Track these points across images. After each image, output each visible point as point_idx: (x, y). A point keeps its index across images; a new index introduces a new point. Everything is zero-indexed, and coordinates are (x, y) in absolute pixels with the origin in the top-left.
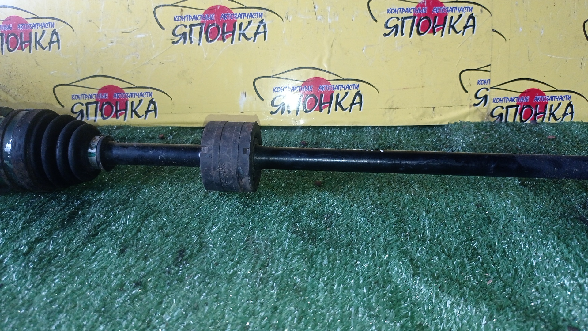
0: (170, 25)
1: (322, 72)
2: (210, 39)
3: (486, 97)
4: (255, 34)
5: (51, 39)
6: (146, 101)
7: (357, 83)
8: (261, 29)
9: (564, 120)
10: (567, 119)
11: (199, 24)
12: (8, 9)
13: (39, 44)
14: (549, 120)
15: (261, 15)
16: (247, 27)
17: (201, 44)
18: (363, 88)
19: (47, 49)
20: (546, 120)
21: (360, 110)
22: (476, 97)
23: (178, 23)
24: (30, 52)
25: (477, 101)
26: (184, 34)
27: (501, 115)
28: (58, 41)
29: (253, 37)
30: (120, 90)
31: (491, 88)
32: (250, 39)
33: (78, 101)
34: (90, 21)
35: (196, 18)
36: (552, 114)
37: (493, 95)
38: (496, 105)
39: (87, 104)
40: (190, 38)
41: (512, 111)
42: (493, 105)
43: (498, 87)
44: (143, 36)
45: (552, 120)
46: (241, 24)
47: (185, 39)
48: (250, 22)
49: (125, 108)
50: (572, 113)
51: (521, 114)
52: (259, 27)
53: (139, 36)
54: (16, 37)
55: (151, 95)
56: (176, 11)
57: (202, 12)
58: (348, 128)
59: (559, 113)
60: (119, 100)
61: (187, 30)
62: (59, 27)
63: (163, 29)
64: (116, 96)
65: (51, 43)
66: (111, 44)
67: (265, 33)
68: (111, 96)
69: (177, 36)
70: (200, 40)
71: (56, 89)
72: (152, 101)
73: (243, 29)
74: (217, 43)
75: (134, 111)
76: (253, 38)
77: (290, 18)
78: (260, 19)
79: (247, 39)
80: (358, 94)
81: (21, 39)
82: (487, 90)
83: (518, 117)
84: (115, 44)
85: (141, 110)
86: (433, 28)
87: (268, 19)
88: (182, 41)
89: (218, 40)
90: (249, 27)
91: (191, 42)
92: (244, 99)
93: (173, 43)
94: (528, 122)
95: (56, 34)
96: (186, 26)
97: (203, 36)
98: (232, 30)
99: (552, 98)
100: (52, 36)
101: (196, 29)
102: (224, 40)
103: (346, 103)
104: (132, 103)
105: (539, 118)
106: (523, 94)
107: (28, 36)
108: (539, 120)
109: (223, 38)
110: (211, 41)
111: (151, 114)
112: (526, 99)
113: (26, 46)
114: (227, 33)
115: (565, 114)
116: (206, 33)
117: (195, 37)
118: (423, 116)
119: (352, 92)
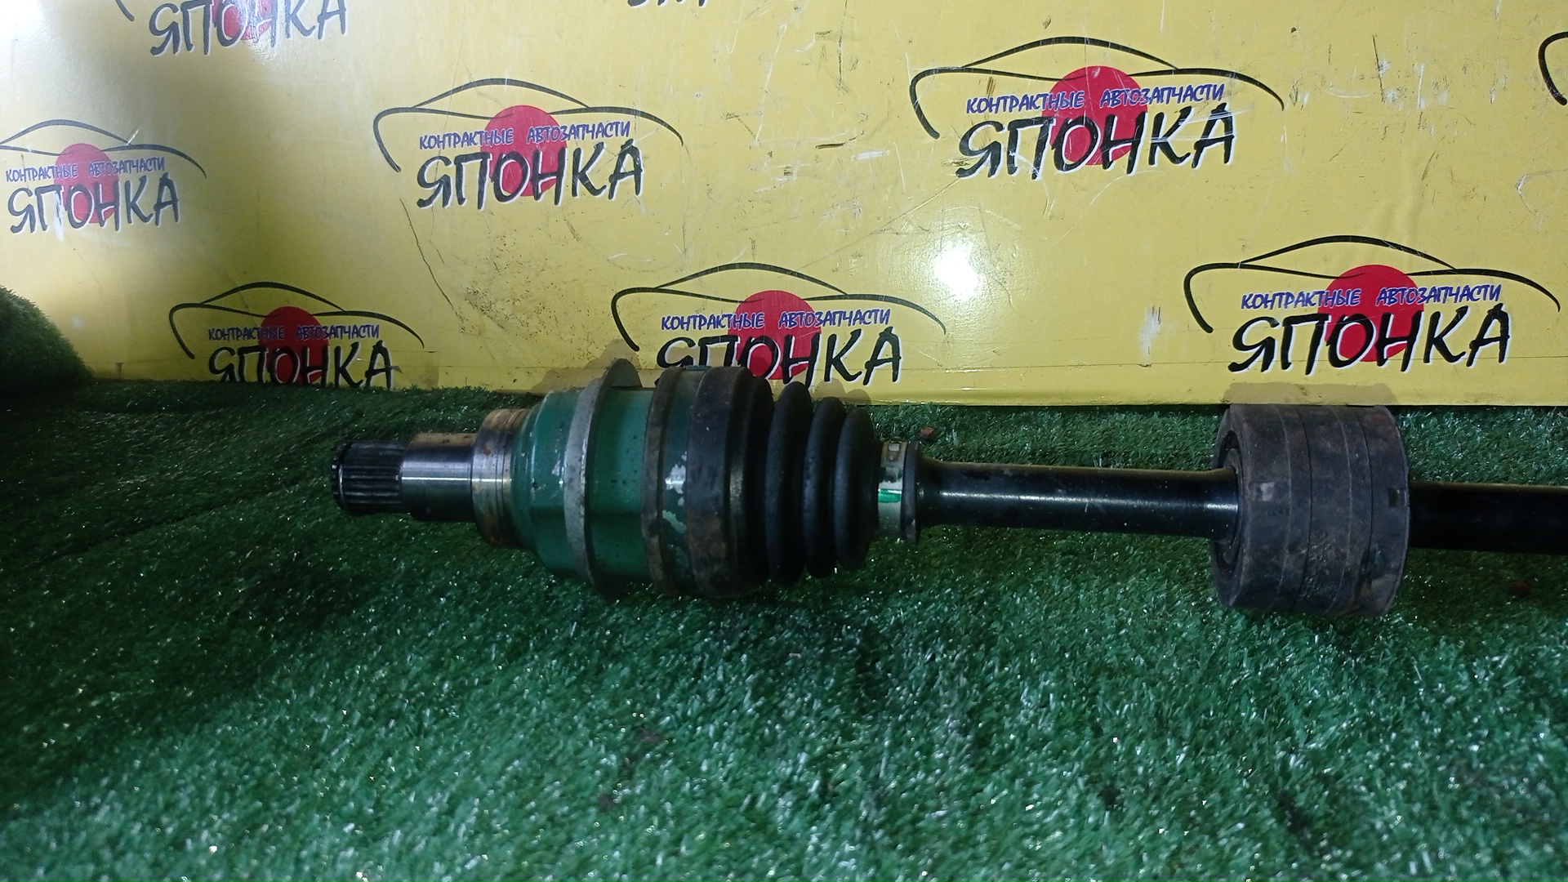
1: (1390, 249)
2: (1067, 161)
4: (1200, 146)
5: (619, 165)
6: (870, 333)
7: (1496, 281)
8: (1218, 130)
11: (1038, 121)
12: (506, 87)
13: (584, 179)
15: (1219, 92)
16: (1176, 126)
17: (1039, 174)
18: (1513, 296)
19: (606, 192)
21: (1501, 359)
23: (979, 118)
24: (556, 202)
26: (995, 147)
28: (637, 172)
29: (1193, 152)
30: (800, 304)
32: (1182, 159)
33: (680, 333)
34: (730, 116)
35: (1029, 103)
39: (705, 342)
40: (1011, 160)
44: (875, 154)
46: (1159, 118)
47: (995, 162)
48: (1185, 112)
49: (809, 355)
52: (1211, 124)
53: (864, 156)
54: (522, 162)
55: (885, 317)
56: (975, 86)
57: (1047, 87)
60: (795, 331)
61: (1003, 137)
62: (643, 134)
63: (935, 135)
64: (789, 320)
65: (617, 176)
66: (785, 178)
67: (1228, 141)
68: (772, 322)
69: (972, 153)
70: (1037, 164)
71: (620, 301)
72: (887, 335)
73: (1163, 132)
74: (1088, 171)
75: (834, 362)
76: (1191, 158)
77: (1305, 98)
78: (1216, 104)
79: (1174, 159)
80: (1497, 313)
81: (535, 168)
84: (795, 178)
85: (855, 360)
87: (1240, 101)
88: (986, 167)
89: (1089, 163)
90: (1183, 125)
91: (1012, 170)
92: (1155, 327)
93: (961, 173)
95: (634, 152)
96: (999, 127)
97: (1049, 152)
98: (1131, 134)
100: (622, 156)
101: (1029, 136)
102: (1106, 164)
103: (1457, 341)
104: (832, 339)
107: (553, 158)
109: (1106, 156)
110: (1070, 167)
111: (883, 371)
113: (546, 186)
114: (1116, 143)
116: (1057, 145)
117: (1024, 156)
119: (1480, 308)
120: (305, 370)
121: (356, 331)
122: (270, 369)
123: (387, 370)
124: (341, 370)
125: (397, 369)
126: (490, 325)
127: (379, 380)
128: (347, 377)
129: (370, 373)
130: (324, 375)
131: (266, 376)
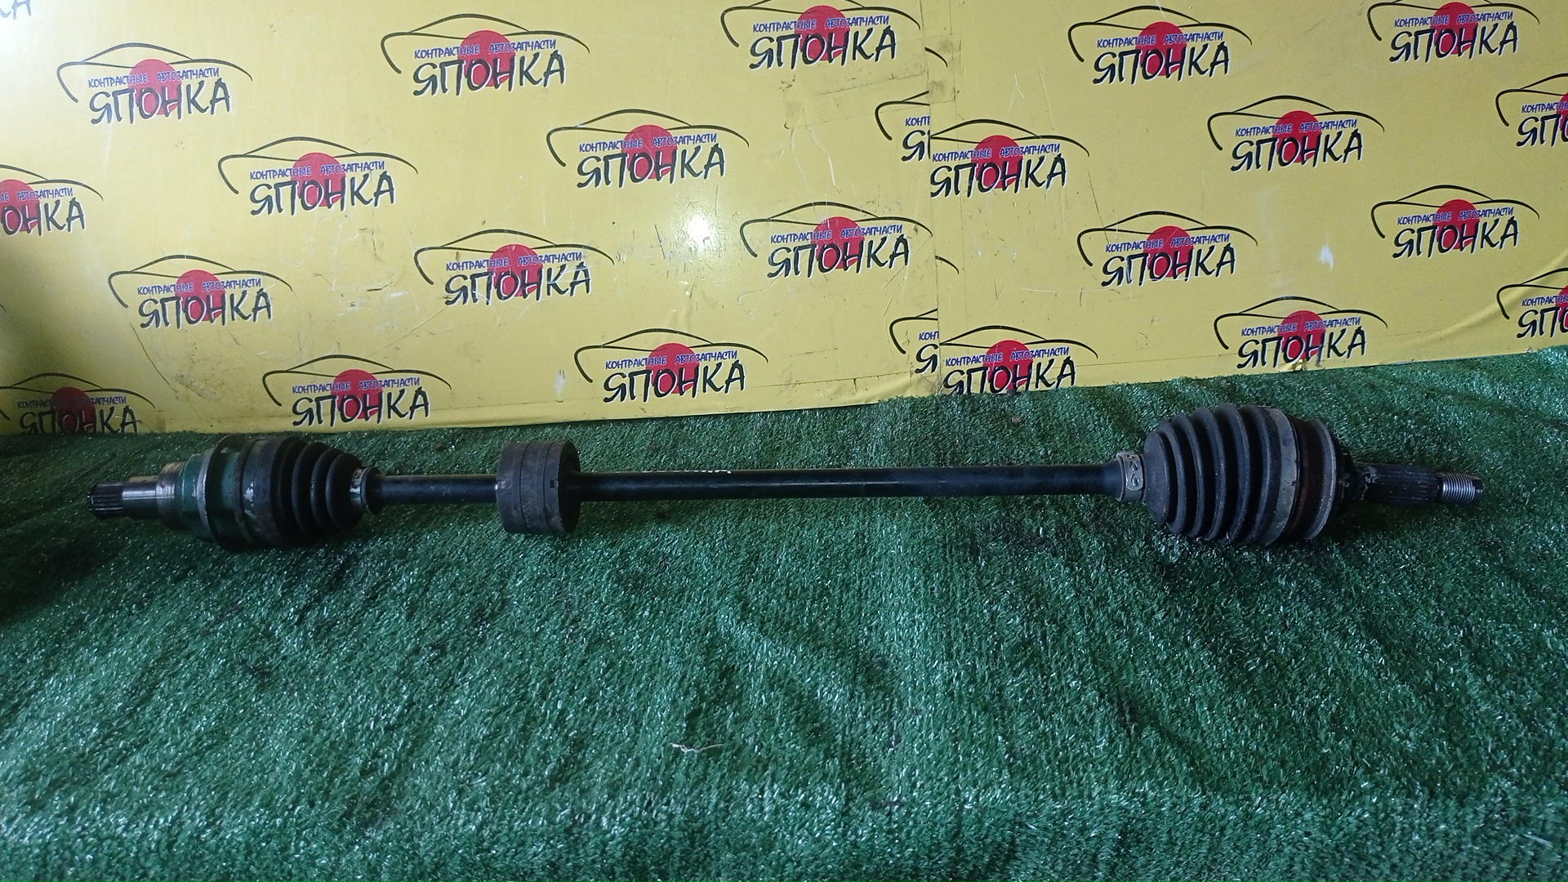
0: (440, 276)
1: (678, 335)
2: (504, 295)
3: (934, 358)
4: (573, 285)
5: (257, 303)
6: (410, 391)
7: (734, 349)
8: (581, 276)
9: (1060, 386)
10: (1066, 383)
11: (485, 274)
12: (185, 260)
13: (238, 311)
14: (1037, 387)
15: (579, 256)
16: (559, 275)
17: (490, 302)
18: (743, 356)
19: (251, 318)
20: (1032, 388)
21: (742, 389)
22: (919, 359)
23: (454, 273)
24: (224, 324)
25: (921, 365)
26: (464, 289)
27: (961, 383)
28: (268, 306)
29: (570, 288)
30: (369, 377)
31: (941, 344)
32: (564, 292)
33: (303, 395)
34: (316, 275)
35: (480, 265)
36: (1040, 377)
37: (945, 353)
38: (951, 369)
39: (318, 400)
40: (474, 295)
41: (977, 376)
42: (947, 370)
43: (952, 342)
44: (400, 294)
45: (1042, 387)
46: (550, 271)
47: (466, 296)
48: (563, 267)
49: (378, 404)
50: (1073, 374)
51: (991, 381)
52: (577, 273)
53: (394, 295)
54: (200, 301)
55: (417, 382)
56: (449, 256)
57: (488, 256)
58: (727, 416)
59: (1052, 375)
60: (368, 392)
61: (468, 283)
62: (269, 286)
63: (432, 283)
64: (364, 386)
65: (256, 309)
66: (352, 308)
67: (587, 282)
68: (355, 386)
69: (453, 292)
70: (488, 297)
71: (267, 378)
72: (419, 392)
73: (552, 278)
75: (392, 407)
76: (569, 291)
77: (624, 258)
78: (578, 263)
79: (560, 292)
80: (736, 365)
81: (208, 305)
82: (936, 347)
83: (987, 385)
84: (357, 308)
85: (404, 405)
86: (844, 260)
87: (591, 260)
88: (461, 299)
89: (516, 295)
90: (562, 274)
91: (475, 301)
92: (562, 381)
93: (448, 303)
94: (1004, 391)
95: (265, 295)
96: (465, 278)
97: (493, 290)
98: (536, 280)
99: (1038, 353)
100: (258, 298)
101: (481, 282)
102: (525, 296)
103: (719, 380)
104: (389, 395)
105: (1020, 384)
106: (992, 349)
107: (218, 299)
108: (1021, 388)
109: (524, 292)
110: (505, 298)
111: (419, 412)
112: (998, 358)
113: (216, 315)
114: (528, 284)
115: (1062, 376)
116: (497, 286)
117: (480, 292)
118: (838, 392)
119: (728, 363)
120: (82, 425)
121: (112, 400)
122: (60, 424)
123: (134, 423)
124: (105, 424)
125: (140, 421)
126: (194, 395)
127: (129, 429)
128: (109, 427)
129: (124, 424)
130: (94, 427)
131: (58, 429)
